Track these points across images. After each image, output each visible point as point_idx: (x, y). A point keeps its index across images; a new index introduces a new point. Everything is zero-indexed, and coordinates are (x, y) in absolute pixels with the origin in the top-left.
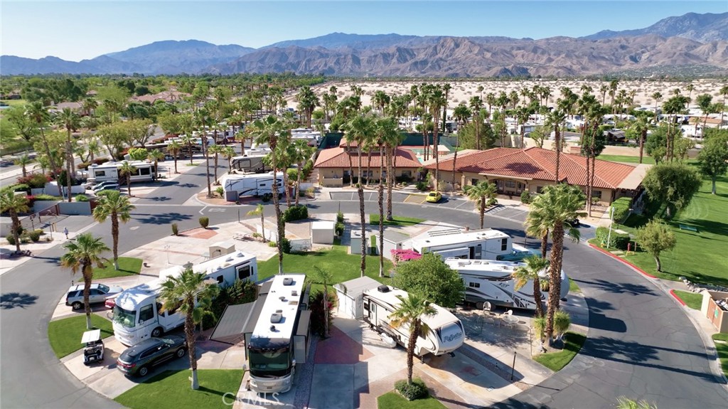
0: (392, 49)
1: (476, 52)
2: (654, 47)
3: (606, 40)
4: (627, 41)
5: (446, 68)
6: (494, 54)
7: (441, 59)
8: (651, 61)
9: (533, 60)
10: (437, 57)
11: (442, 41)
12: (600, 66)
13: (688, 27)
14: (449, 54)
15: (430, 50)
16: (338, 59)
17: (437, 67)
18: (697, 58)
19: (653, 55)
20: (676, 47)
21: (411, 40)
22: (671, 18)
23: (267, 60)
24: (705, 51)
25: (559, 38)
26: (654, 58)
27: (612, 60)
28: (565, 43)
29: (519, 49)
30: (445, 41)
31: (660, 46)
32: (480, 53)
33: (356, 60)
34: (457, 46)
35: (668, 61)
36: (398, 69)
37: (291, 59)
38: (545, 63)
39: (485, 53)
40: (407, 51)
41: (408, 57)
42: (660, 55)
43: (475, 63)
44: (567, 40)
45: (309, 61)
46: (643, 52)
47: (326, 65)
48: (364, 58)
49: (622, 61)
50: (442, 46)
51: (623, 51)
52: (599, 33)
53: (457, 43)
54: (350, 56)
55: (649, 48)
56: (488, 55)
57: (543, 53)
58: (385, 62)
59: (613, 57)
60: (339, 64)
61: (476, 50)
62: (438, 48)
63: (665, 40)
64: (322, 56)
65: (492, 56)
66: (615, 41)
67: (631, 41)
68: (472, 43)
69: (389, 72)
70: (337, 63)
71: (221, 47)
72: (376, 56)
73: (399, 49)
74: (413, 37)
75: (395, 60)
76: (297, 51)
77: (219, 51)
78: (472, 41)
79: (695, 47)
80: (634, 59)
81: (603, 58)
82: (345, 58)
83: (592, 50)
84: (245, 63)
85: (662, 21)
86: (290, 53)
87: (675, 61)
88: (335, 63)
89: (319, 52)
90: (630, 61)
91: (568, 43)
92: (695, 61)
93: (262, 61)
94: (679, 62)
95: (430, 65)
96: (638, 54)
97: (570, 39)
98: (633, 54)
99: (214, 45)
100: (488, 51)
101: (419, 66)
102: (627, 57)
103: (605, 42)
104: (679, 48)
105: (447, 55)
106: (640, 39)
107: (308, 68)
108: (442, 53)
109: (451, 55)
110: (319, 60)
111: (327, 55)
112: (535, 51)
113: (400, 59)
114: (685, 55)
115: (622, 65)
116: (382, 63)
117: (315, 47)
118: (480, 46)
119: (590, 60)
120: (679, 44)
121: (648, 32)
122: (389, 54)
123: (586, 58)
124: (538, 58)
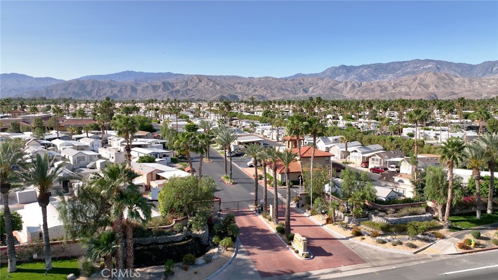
0: (159, 83)
1: (210, 85)
2: (317, 84)
3: (292, 79)
4: (303, 80)
5: (190, 95)
6: (223, 87)
7: (189, 90)
8: (313, 92)
9: (246, 90)
10: (187, 88)
11: (191, 78)
13: (342, 73)
15: (184, 84)
16: (121, 89)
17: (185, 94)
18: (337, 90)
20: (328, 84)
21: (178, 77)
22: (333, 67)
23: (69, 89)
24: (342, 86)
25: (266, 78)
26: (315, 90)
27: (292, 91)
28: (269, 80)
29: (239, 83)
30: (193, 78)
31: (320, 84)
32: (214, 86)
33: (134, 90)
34: (200, 81)
35: (321, 92)
36: (160, 96)
37: (88, 89)
38: (252, 92)
39: (217, 86)
40: (169, 84)
41: (170, 88)
42: (318, 88)
43: (209, 92)
45: (99, 90)
46: (310, 87)
47: (112, 92)
48: (139, 88)
50: (191, 81)
51: (300, 86)
52: (296, 75)
53: (200, 78)
54: (129, 87)
55: (314, 84)
56: (218, 87)
57: (253, 87)
58: (154, 91)
59: (293, 90)
60: (122, 92)
61: (211, 84)
62: (189, 83)
63: (323, 80)
64: (112, 86)
65: (220, 88)
66: (297, 80)
67: (305, 80)
68: (209, 79)
70: (120, 91)
71: (37, 79)
72: (147, 87)
73: (163, 83)
74: (180, 74)
75: (161, 90)
76: (93, 82)
77: (36, 82)
78: (209, 78)
79: (337, 84)
80: (305, 91)
81: (287, 90)
82: (126, 88)
83: (283, 85)
84: (52, 91)
85: (328, 69)
86: (88, 84)
87: (325, 92)
88: (118, 91)
89: (109, 84)
90: (302, 92)
91: (271, 80)
92: (335, 92)
93: (66, 89)
94: (327, 93)
95: (181, 93)
96: (307, 88)
97: (273, 78)
98: (305, 88)
99: (32, 77)
100: (218, 85)
101: (174, 94)
102: (301, 90)
103: (291, 81)
104: (329, 85)
105: (193, 87)
106: (310, 79)
107: (98, 94)
108: (190, 86)
109: (196, 87)
110: (107, 89)
111: (116, 86)
112: (248, 85)
113: (164, 89)
114: (331, 88)
115: (297, 94)
116: (152, 92)
117: (107, 80)
118: (214, 82)
119: (279, 91)
120: (329, 82)
121: (321, 75)
122: (157, 86)
123: (276, 90)
124: (249, 89)
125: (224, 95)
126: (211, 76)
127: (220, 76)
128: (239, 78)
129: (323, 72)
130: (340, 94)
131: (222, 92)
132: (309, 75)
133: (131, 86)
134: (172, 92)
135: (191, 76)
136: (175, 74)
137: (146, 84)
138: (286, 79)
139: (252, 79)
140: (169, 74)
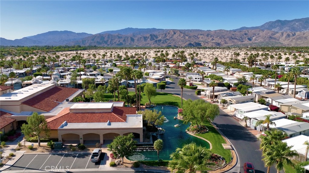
0: (148, 35)
1: (182, 36)
2: (259, 34)
3: (240, 31)
4: (248, 31)
5: (168, 43)
6: (190, 37)
7: (167, 39)
8: (256, 40)
9: (206, 39)
10: (166, 38)
11: (169, 31)
12: (233, 42)
13: (277, 26)
14: (171, 37)
15: (164, 35)
16: (125, 39)
17: (165, 42)
18: (275, 39)
19: (257, 37)
21: (160, 31)
22: (270, 22)
23: (95, 39)
24: (278, 36)
25: (220, 30)
26: (257, 39)
27: (240, 39)
29: (201, 35)
30: (170, 31)
31: (261, 34)
32: (184, 37)
33: (132, 40)
34: (175, 33)
35: (262, 40)
36: (149, 43)
37: (106, 39)
38: (211, 41)
39: (186, 36)
40: (154, 35)
41: (155, 38)
42: (260, 37)
43: (181, 41)
44: (224, 31)
46: (253, 36)
47: (119, 41)
48: (136, 39)
49: (244, 40)
50: (169, 34)
51: (246, 36)
52: (241, 28)
53: (175, 32)
54: (130, 38)
55: (256, 35)
56: (187, 38)
57: (211, 37)
58: (144, 40)
59: (241, 38)
60: (125, 41)
61: (182, 35)
62: (167, 35)
63: (263, 31)
64: (119, 38)
65: (188, 38)
66: (243, 32)
67: (250, 32)
68: (180, 32)
69: (144, 45)
70: (124, 40)
71: (78, 34)
72: (141, 38)
73: (151, 35)
74: (161, 29)
75: (149, 39)
76: (108, 35)
77: (77, 35)
78: (181, 31)
79: (275, 34)
80: (250, 39)
81: (236, 39)
82: (127, 39)
83: (233, 35)
84: (85, 41)
85: (267, 23)
86: (105, 36)
87: (265, 40)
88: (123, 41)
89: (118, 36)
90: (247, 40)
91: (223, 32)
92: (273, 40)
93: (93, 40)
94: (267, 41)
95: (162, 41)
96: (251, 37)
97: (225, 30)
98: (249, 37)
99: (75, 33)
100: (187, 36)
101: (158, 42)
102: (247, 38)
103: (239, 32)
104: (268, 35)
105: (170, 38)
106: (253, 31)
107: (111, 43)
108: (168, 36)
109: (172, 37)
110: (116, 39)
111: (121, 37)
112: (208, 36)
113: (151, 39)
114: (270, 37)
115: (243, 42)
116: (143, 41)
117: (117, 34)
118: (184, 34)
119: (230, 40)
120: (268, 33)
121: (261, 28)
122: (147, 37)
123: (228, 39)
124: (208, 38)
125: (191, 43)
126: (182, 30)
127: (187, 30)
128: (201, 31)
129: (263, 26)
130: (277, 41)
131: (189, 41)
132: (251, 28)
133: (131, 37)
134: (156, 41)
135: (168, 30)
136: (158, 29)
137: (140, 36)
138: (235, 31)
139: (210, 32)
140: (154, 30)
